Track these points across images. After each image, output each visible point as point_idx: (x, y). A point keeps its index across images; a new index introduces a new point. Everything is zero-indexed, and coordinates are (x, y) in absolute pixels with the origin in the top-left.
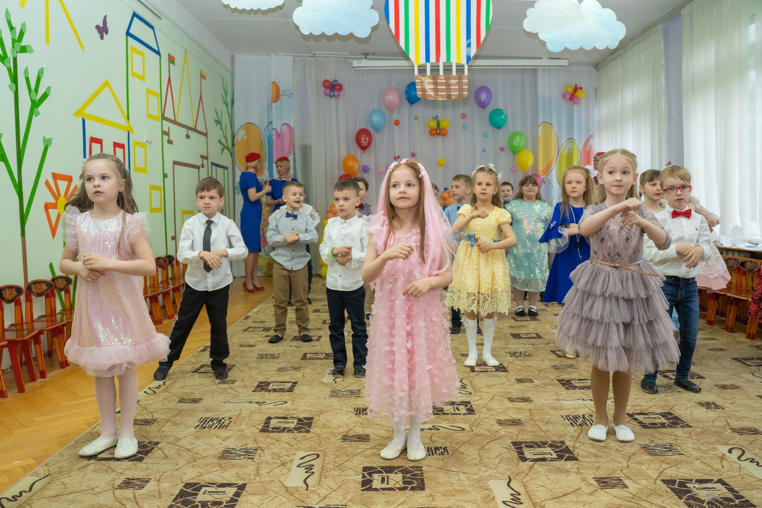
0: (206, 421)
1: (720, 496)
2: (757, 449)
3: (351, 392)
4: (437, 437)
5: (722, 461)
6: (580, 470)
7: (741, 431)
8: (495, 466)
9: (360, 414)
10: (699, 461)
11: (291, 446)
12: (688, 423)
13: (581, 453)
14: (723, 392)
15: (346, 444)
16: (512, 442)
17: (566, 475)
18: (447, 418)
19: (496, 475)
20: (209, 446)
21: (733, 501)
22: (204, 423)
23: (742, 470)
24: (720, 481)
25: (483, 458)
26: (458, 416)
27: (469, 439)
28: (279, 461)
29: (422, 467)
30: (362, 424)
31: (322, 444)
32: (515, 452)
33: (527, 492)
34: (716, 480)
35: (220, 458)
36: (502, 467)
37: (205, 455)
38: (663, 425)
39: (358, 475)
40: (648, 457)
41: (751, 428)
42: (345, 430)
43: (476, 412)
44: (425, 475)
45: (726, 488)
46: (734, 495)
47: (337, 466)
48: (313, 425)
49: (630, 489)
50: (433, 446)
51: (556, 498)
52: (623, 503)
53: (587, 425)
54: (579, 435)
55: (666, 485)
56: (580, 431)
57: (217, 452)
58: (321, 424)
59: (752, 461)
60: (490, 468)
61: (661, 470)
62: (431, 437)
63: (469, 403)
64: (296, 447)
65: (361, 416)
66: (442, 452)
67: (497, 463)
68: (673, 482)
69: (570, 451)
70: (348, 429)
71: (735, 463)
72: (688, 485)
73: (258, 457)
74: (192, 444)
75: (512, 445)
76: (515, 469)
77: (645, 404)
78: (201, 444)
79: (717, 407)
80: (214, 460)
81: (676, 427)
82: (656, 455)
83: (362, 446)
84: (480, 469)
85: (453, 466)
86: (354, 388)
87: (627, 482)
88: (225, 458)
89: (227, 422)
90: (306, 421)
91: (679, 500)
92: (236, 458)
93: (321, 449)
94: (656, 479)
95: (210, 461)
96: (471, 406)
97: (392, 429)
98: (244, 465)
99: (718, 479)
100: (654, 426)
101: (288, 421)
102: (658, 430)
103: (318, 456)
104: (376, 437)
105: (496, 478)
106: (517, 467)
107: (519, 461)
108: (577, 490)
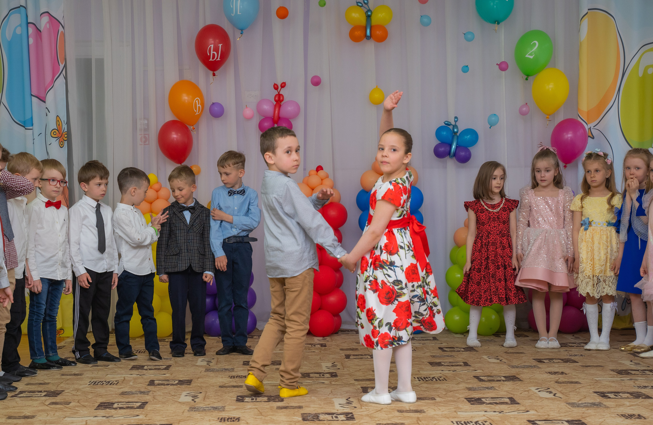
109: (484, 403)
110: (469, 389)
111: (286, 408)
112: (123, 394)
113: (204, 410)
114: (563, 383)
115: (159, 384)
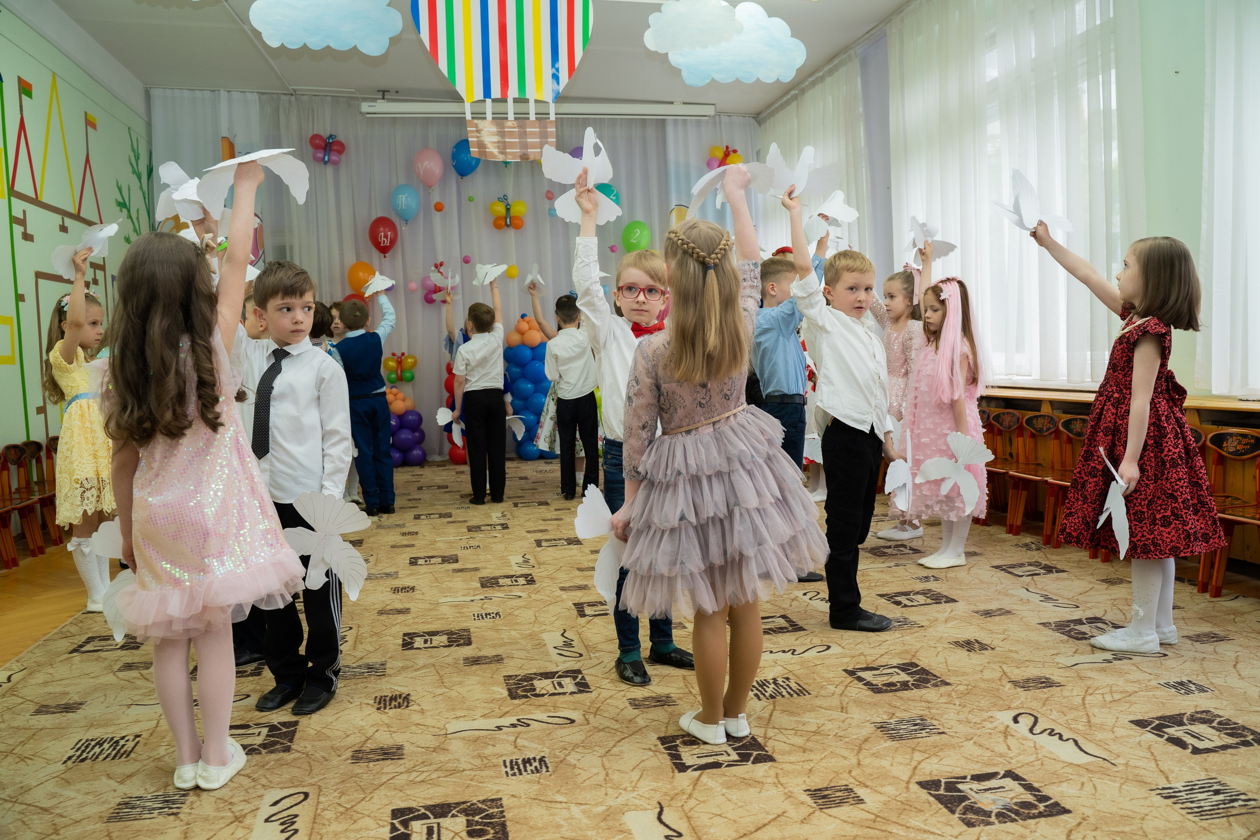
0: (87, 747)
1: (1015, 801)
2: (1054, 712)
3: (370, 667)
4: (526, 739)
5: (1006, 737)
6: (780, 779)
7: (1025, 684)
8: (633, 784)
9: (385, 708)
10: (971, 742)
11: (254, 780)
12: (943, 678)
13: (779, 746)
14: (989, 622)
15: (361, 768)
16: (659, 738)
17: (758, 790)
18: (542, 703)
19: (637, 802)
20: (90, 797)
21: (1035, 807)
22: (83, 751)
23: (1039, 751)
24: (1009, 774)
25: (610, 771)
26: (562, 698)
27: (583, 737)
28: (229, 814)
29: (501, 799)
30: (388, 726)
31: (315, 772)
32: (666, 756)
33: (693, 829)
34: (1002, 773)
35: (110, 820)
36: (645, 786)
37: (77, 816)
38: (905, 686)
39: (383, 826)
40: (889, 743)
41: (1040, 678)
42: (358, 740)
43: (592, 688)
44: (508, 815)
45: (1020, 784)
46: (1035, 796)
47: (342, 813)
48: (297, 736)
49: (869, 804)
50: (519, 757)
51: (745, 835)
52: (860, 833)
53: (783, 696)
54: (771, 715)
55: (925, 791)
56: (771, 707)
57: (103, 808)
58: (312, 732)
59: (1052, 733)
60: (625, 790)
61: (914, 764)
62: (515, 741)
63: (579, 672)
64: (263, 781)
65: (387, 710)
66: (536, 767)
67: (635, 779)
68: (935, 784)
69: (760, 744)
70: (363, 739)
71: (1026, 739)
72: (960, 786)
73: (187, 810)
74: (54, 796)
75: (659, 743)
76: (669, 786)
77: (872, 651)
78: (72, 794)
79: (983, 647)
80: (98, 825)
81: (926, 687)
82: (901, 738)
83: (389, 767)
84: (606, 794)
85: (558, 792)
86: (374, 660)
87: (861, 792)
88: (120, 819)
89: (131, 744)
90: (285, 730)
91: (950, 816)
92: (144, 816)
93: (312, 781)
94: (908, 782)
95: (91, 827)
96: (583, 678)
97: (444, 732)
98: (158, 830)
99: (1006, 771)
100: (890, 687)
101: (251, 731)
102: (899, 694)
103: (306, 795)
104: (416, 749)
105: (637, 808)
106: (671, 783)
107: (673, 772)
108: (779, 816)
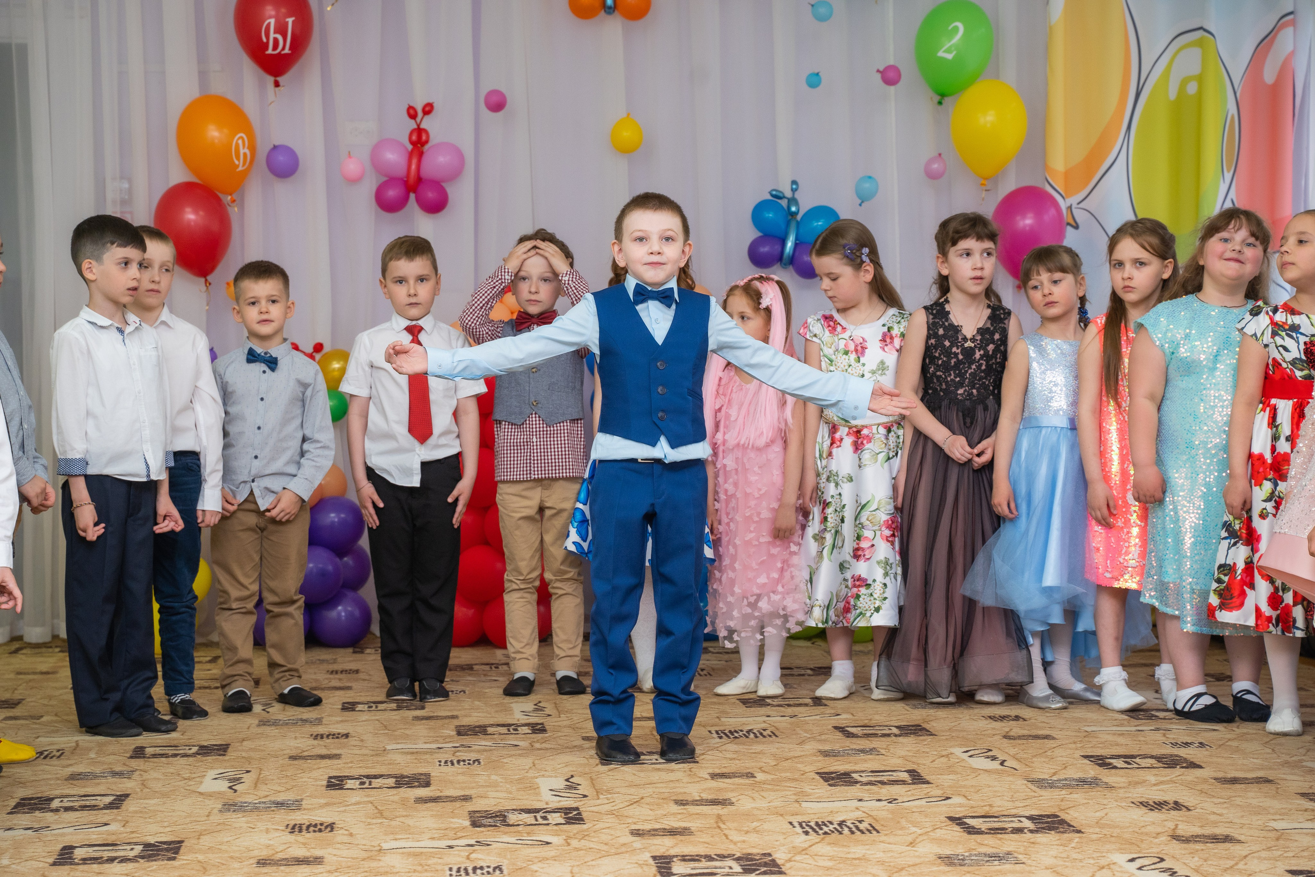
109: (857, 782)
110: (826, 754)
111: (435, 800)
112: (74, 777)
113: (255, 808)
114: (1020, 737)
115: (154, 756)
